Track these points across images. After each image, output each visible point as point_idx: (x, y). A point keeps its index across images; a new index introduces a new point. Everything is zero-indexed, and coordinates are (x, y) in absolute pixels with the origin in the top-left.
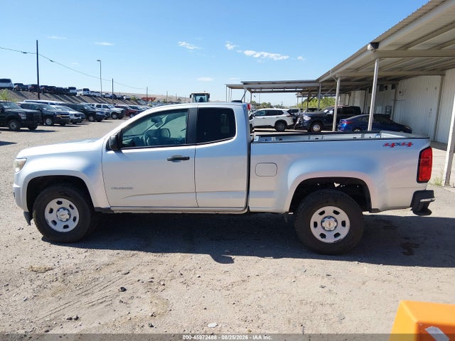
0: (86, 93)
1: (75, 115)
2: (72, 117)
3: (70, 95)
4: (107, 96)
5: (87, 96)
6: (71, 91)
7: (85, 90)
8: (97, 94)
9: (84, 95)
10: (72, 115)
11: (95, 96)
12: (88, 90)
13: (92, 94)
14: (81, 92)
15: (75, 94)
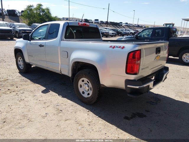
0: (126, 25)
1: (112, 33)
2: (110, 34)
3: (119, 25)
4: (135, 26)
5: (127, 26)
6: (120, 24)
7: (126, 23)
8: (131, 25)
9: (125, 26)
10: (111, 33)
11: (130, 26)
12: (127, 23)
13: (129, 25)
14: (125, 24)
15: (122, 25)
